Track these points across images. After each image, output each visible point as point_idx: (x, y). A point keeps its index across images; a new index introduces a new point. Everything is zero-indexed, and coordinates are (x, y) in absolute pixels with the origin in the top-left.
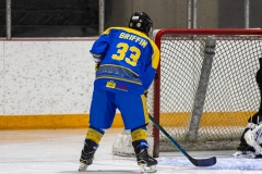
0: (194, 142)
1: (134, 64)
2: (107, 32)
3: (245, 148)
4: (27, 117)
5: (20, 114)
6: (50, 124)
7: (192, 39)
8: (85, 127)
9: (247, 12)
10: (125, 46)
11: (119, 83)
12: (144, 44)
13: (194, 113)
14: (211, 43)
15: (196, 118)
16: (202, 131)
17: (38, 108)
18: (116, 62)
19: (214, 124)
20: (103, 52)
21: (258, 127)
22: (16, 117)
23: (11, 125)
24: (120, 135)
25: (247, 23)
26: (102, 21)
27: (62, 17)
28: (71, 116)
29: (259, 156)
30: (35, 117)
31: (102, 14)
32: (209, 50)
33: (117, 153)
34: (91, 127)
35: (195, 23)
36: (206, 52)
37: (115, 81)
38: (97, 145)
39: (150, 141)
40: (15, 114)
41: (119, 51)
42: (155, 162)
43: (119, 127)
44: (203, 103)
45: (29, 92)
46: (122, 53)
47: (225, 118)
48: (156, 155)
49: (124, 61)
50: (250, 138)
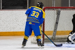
0: (54, 39)
1: (37, 17)
2: (30, 8)
3: (68, 41)
4: (6, 32)
5: (5, 31)
6: (13, 34)
7: (54, 10)
8: (23, 35)
9: (70, 2)
10: (35, 12)
11: (32, 23)
12: (40, 11)
13: (54, 31)
14: (59, 11)
15: (55, 32)
16: (56, 36)
17: (10, 30)
18: (32, 17)
19: (60, 34)
20: (29, 13)
21: (72, 35)
22: (3, 32)
23: (2, 34)
24: (33, 38)
25: (70, 5)
26: (28, 5)
27: (16, 4)
28: (19, 32)
29: (73, 43)
30: (9, 32)
31: (28, 3)
32: (59, 13)
33: (32, 43)
34: (25, 35)
35: (54, 5)
36: (58, 14)
37: (31, 22)
38: (27, 40)
39: (42, 39)
40: (3, 31)
41: (33, 13)
42: (44, 45)
43: (33, 35)
44: (57, 28)
45: (7, 25)
46: (34, 14)
47: (63, 33)
48: (43, 43)
49: (34, 16)
50: (70, 38)
